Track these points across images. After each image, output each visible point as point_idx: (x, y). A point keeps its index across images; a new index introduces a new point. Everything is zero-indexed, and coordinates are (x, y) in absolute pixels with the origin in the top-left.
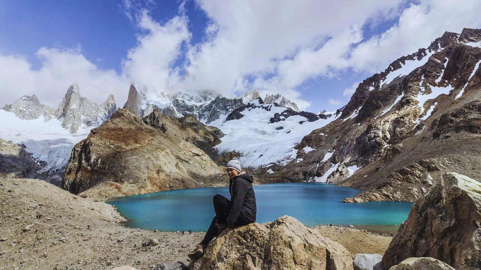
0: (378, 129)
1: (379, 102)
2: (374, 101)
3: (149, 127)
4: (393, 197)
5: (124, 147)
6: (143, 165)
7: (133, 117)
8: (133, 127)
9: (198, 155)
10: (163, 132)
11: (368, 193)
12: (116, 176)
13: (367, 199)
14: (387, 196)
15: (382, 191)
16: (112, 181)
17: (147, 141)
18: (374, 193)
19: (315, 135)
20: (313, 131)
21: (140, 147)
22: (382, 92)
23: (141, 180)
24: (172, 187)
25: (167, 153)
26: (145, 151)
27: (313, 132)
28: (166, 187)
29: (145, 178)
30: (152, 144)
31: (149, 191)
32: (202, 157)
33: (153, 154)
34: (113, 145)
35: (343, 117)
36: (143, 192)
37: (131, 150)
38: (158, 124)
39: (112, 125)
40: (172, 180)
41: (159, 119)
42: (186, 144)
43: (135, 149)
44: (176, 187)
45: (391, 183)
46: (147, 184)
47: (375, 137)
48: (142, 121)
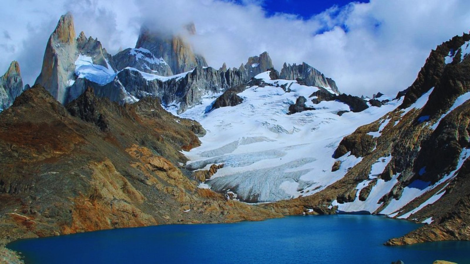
0: (454, 127)
1: (459, 82)
2: (451, 81)
3: (77, 120)
4: (460, 234)
5: (34, 155)
6: (66, 187)
7: (50, 103)
8: (49, 121)
9: (161, 169)
10: (101, 129)
11: (424, 230)
12: (23, 204)
13: (422, 239)
14: (452, 233)
15: (445, 225)
16: (16, 212)
17: (72, 145)
18: (433, 230)
19: (360, 135)
20: (359, 129)
21: (61, 155)
22: (463, 67)
23: (63, 212)
24: (116, 223)
25: (106, 166)
26: (70, 162)
27: (358, 131)
28: (106, 223)
29: (71, 208)
30: (80, 151)
31: (78, 231)
32: (169, 172)
33: (82, 168)
34: (17, 152)
35: (404, 105)
36: (68, 231)
37: (47, 160)
38: (93, 115)
39: (15, 118)
40: (116, 212)
41: (95, 107)
42: (140, 149)
43: (53, 159)
44: (123, 224)
45: (459, 213)
46: (74, 219)
47: (449, 139)
48: (65, 110)
